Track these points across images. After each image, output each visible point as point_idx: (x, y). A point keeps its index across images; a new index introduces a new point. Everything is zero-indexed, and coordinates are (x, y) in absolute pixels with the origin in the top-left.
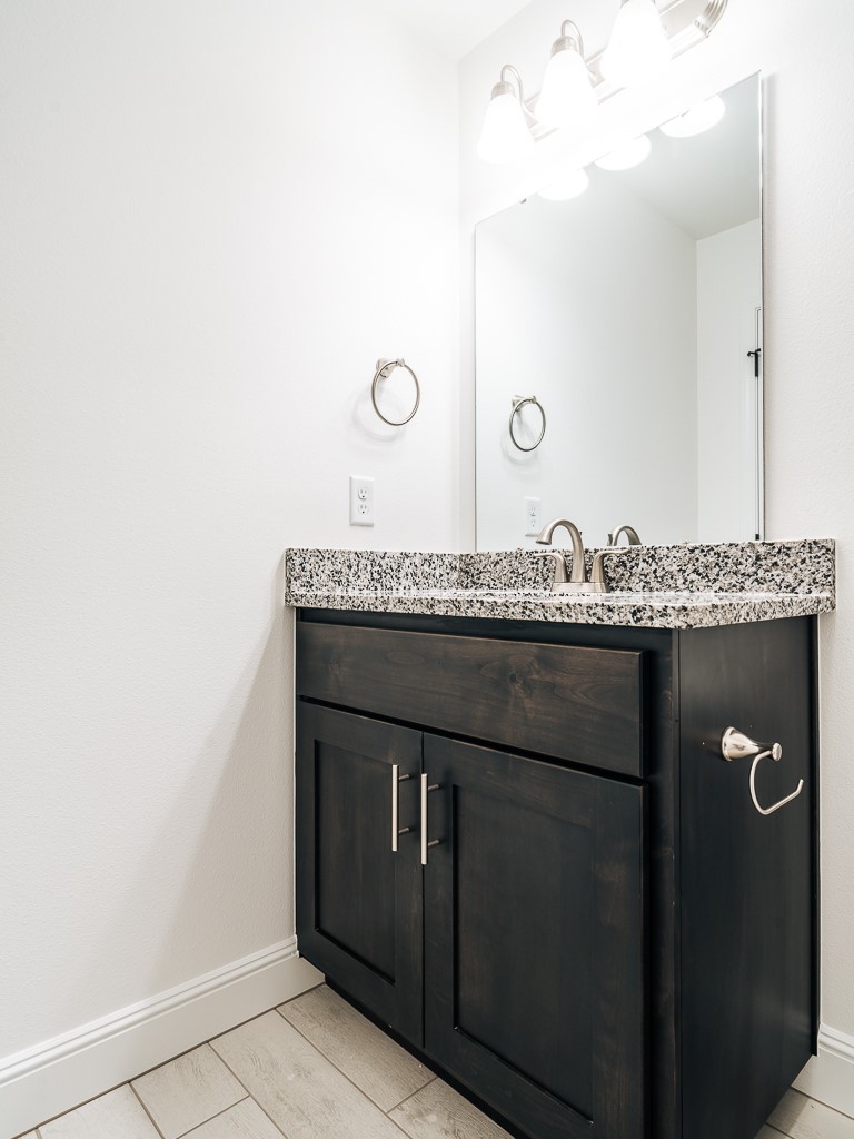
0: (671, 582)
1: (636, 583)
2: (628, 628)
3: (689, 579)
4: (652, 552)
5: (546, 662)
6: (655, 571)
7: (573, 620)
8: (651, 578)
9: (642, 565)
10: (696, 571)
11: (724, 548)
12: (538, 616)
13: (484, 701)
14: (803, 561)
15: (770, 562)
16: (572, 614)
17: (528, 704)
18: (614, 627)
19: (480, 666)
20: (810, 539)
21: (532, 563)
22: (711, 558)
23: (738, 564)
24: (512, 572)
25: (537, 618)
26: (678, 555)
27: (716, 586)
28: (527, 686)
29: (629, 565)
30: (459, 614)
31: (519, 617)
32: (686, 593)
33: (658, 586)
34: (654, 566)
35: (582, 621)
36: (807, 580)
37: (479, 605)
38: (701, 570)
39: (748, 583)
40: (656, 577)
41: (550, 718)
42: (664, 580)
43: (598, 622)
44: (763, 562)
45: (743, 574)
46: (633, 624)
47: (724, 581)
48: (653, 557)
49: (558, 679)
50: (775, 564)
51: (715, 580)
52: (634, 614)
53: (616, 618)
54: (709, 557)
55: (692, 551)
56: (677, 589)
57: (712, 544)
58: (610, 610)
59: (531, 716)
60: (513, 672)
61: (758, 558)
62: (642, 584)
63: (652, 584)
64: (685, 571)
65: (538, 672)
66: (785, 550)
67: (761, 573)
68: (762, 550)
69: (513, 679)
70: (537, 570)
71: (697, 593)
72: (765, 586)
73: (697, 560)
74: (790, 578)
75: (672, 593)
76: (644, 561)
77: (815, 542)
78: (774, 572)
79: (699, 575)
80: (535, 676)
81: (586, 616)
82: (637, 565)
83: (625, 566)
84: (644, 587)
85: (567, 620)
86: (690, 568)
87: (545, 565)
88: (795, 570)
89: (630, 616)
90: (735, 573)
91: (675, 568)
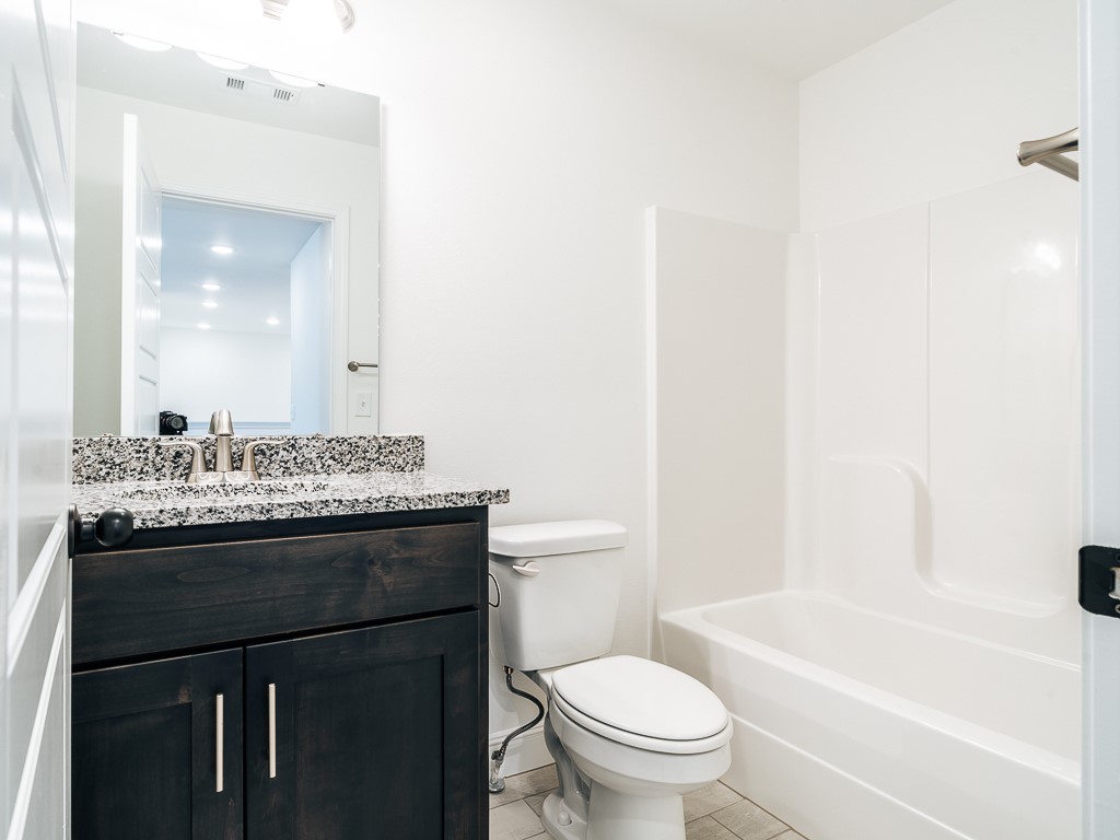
0: (310, 467)
1: (275, 469)
2: (474, 507)
3: (327, 464)
4: (293, 442)
5: (404, 542)
6: (295, 458)
7: (434, 507)
8: (291, 464)
9: (282, 453)
10: (332, 458)
11: (355, 440)
12: (403, 506)
13: (337, 591)
14: (409, 450)
15: (387, 450)
16: (433, 502)
17: (387, 580)
18: (465, 507)
19: (333, 560)
20: (413, 435)
21: (138, 452)
22: (345, 448)
23: (365, 452)
24: (104, 462)
25: (401, 508)
26: (316, 444)
27: (349, 469)
28: (387, 565)
29: (268, 453)
30: (309, 515)
31: (383, 510)
32: (324, 475)
33: (298, 471)
34: (294, 454)
35: (440, 506)
36: (411, 462)
37: (336, 504)
38: (337, 457)
39: (372, 465)
40: (296, 463)
41: (409, 585)
42: (304, 466)
43: (453, 506)
44: (383, 450)
45: (369, 460)
46: (478, 504)
47: (355, 465)
48: (293, 446)
49: (416, 553)
50: (391, 452)
51: (348, 464)
52: (479, 497)
53: (466, 501)
54: (343, 447)
55: (329, 442)
56: (316, 473)
57: (346, 436)
58: (462, 496)
59: (389, 589)
60: (372, 556)
61: (380, 448)
62: (282, 469)
63: (292, 470)
64: (322, 458)
65: (397, 552)
66: (398, 442)
67: (382, 458)
68: (383, 442)
69: (372, 562)
70: (146, 459)
71: (333, 475)
72: (384, 468)
73: (334, 449)
74: (400, 461)
75: (311, 476)
76: (284, 449)
77: (416, 438)
78: (391, 457)
79: (335, 460)
80: (394, 556)
81: (444, 503)
82: (277, 453)
83: (264, 454)
84: (284, 472)
85: (428, 507)
86: (328, 454)
87: (157, 453)
88: (404, 456)
89: (476, 499)
90: (364, 459)
91: (314, 455)
